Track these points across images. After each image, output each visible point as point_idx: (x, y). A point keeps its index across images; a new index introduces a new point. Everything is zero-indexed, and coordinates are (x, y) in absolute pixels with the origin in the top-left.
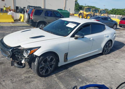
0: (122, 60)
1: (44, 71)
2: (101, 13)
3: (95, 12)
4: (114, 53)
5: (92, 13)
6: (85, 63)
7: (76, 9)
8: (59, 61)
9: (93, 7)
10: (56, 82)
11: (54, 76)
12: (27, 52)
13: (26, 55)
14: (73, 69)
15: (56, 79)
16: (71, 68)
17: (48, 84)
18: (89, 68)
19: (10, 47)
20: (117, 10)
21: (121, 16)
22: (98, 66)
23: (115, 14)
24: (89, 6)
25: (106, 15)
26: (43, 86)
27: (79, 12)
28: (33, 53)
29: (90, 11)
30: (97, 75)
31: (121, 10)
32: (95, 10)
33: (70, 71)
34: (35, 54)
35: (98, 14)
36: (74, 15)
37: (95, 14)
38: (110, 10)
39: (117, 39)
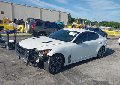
0: (114, 63)
1: (54, 69)
2: (92, 24)
3: (86, 23)
4: (106, 57)
5: (84, 25)
6: (84, 65)
7: (69, 22)
8: (64, 62)
9: (85, 20)
10: (64, 78)
11: (61, 73)
12: (42, 53)
13: (40, 55)
14: (75, 69)
15: (63, 76)
16: (74, 68)
17: (57, 79)
18: (88, 68)
19: (28, 49)
20: (106, 22)
21: (110, 27)
22: (95, 66)
23: (104, 26)
24: (80, 19)
25: (96, 27)
26: (54, 80)
27: (73, 24)
28: (46, 54)
29: (82, 23)
30: (95, 73)
31: (109, 22)
32: (87, 22)
33: (73, 70)
34: (48, 54)
35: (89, 26)
36: (67, 27)
37: (87, 26)
38: (99, 23)
39: (108, 47)
